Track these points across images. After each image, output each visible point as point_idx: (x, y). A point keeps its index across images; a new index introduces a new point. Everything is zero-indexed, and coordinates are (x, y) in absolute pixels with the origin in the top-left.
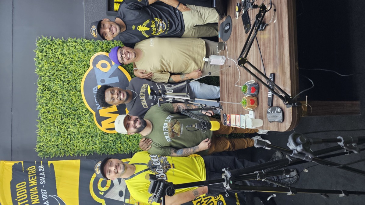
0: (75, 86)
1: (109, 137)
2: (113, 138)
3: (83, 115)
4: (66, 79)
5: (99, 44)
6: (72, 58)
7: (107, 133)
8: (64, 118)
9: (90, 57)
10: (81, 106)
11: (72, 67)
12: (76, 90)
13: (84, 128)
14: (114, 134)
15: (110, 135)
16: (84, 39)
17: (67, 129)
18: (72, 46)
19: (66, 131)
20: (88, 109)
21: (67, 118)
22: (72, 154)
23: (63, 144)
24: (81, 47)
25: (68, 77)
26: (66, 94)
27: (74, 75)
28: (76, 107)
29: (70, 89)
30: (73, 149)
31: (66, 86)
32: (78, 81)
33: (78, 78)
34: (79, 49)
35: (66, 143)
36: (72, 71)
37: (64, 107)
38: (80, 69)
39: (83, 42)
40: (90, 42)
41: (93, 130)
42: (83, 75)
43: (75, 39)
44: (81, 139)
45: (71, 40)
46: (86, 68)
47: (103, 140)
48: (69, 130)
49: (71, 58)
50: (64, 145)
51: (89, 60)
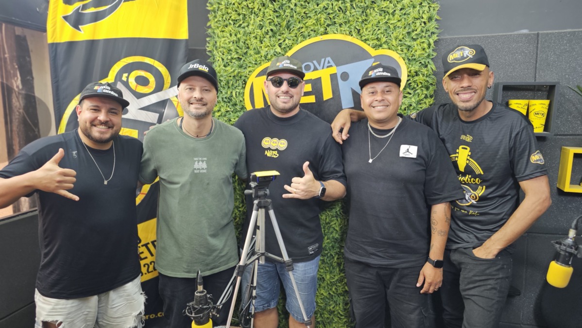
0: (337, 22)
1: (238, 91)
2: (235, 97)
3: (279, 40)
4: (348, 5)
5: (426, 66)
6: (393, 14)
7: (245, 87)
8: (274, 5)
9: (396, 51)
10: (296, 36)
11: (374, 14)
12: (328, 25)
13: (255, 43)
14: (244, 99)
15: (242, 91)
16: (436, 35)
17: (253, 12)
18: (421, 12)
19: (250, 10)
20: (290, 49)
21: (274, 12)
22: (210, 25)
23: (228, 7)
24: (419, 30)
25: (354, 8)
26: (319, 6)
27: (358, 19)
28: (294, 27)
29: (329, 14)
30: (219, 25)
31: (334, 5)
32: (345, 28)
33: (352, 27)
34: (413, 28)
35: (229, 12)
36: (367, 15)
37: (296, 5)
38: (369, 31)
39: (429, 33)
40: (429, 47)
41: (252, 59)
42: (359, 37)
43: (436, 17)
44: (235, 39)
45: (434, 10)
46: (371, 43)
47: (231, 78)
48: (252, 16)
49: (395, 11)
50: (227, 10)
51: (389, 49)
